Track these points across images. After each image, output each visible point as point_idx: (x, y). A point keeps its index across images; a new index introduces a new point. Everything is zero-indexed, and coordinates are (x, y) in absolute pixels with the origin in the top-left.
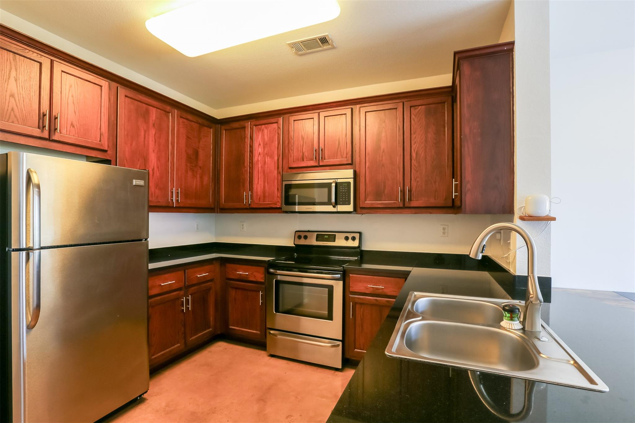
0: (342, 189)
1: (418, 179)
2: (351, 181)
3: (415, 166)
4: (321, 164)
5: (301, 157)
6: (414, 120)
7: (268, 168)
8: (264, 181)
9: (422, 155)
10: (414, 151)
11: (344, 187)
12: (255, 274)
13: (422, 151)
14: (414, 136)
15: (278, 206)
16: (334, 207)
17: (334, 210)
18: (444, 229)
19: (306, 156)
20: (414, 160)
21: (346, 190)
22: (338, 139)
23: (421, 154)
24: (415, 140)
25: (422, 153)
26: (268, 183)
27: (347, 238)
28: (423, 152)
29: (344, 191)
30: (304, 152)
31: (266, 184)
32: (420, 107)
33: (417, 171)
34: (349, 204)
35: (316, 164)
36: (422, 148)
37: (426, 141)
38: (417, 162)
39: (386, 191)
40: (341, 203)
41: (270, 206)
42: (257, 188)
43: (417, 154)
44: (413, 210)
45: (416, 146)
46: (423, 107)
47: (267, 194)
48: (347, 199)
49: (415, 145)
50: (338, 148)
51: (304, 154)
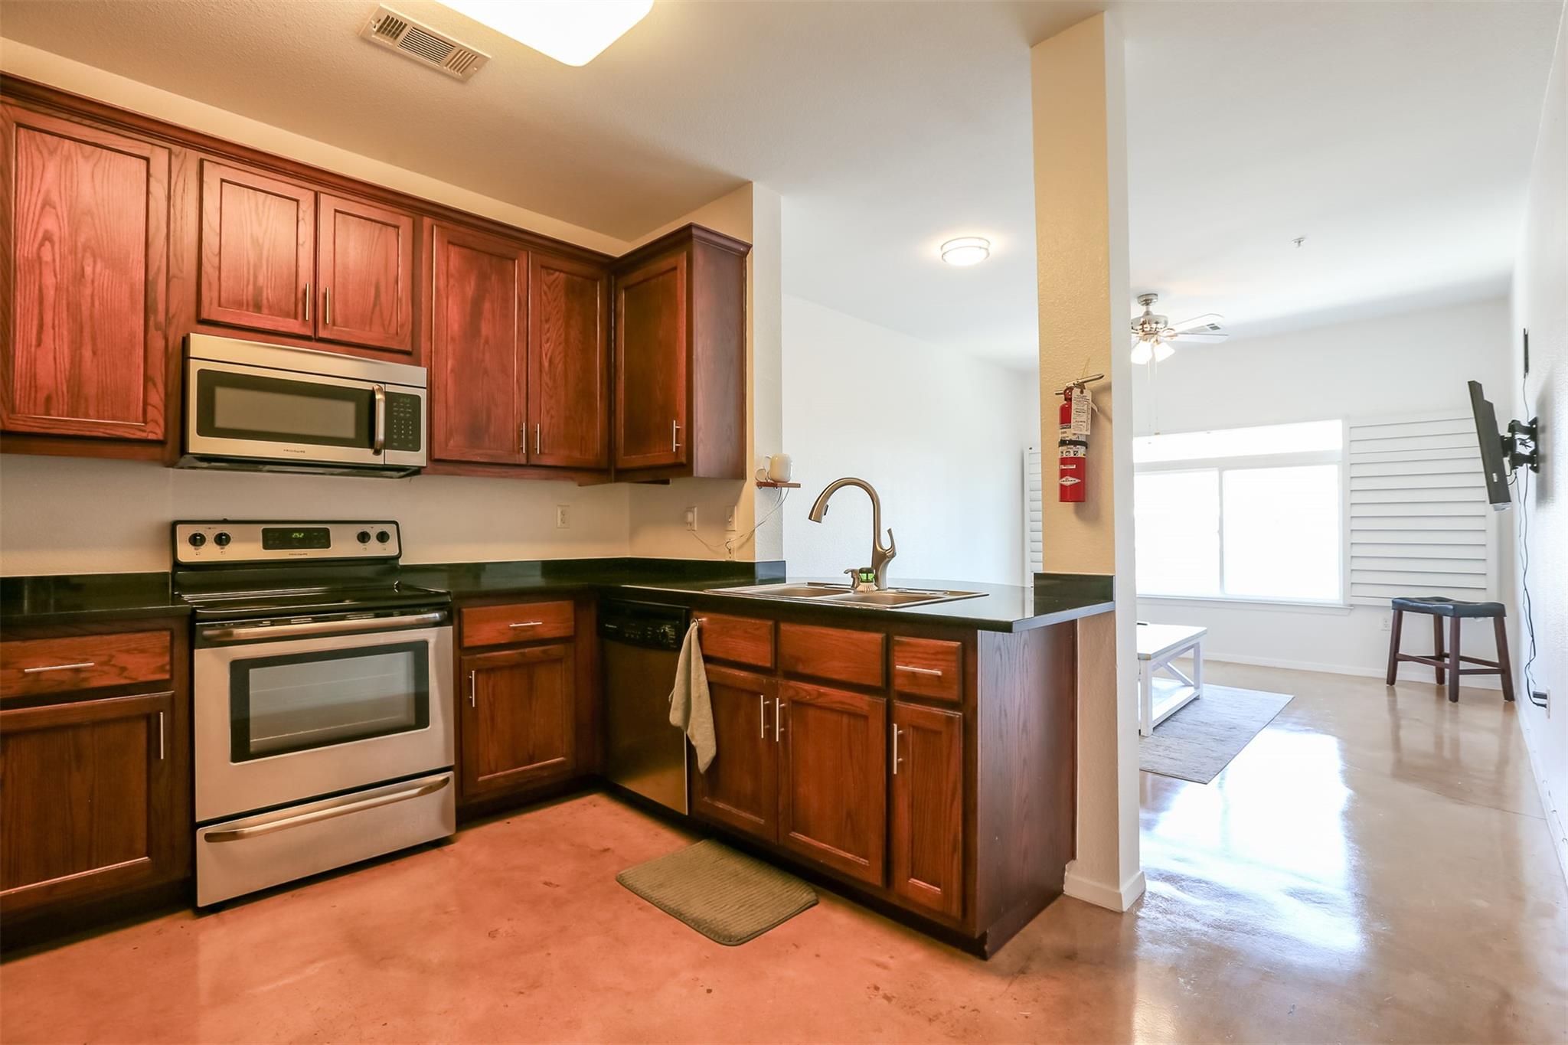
0: (396, 411)
1: (553, 412)
2: (423, 394)
3: (547, 384)
4: (322, 334)
5: (250, 298)
6: (545, 294)
7: (96, 298)
8: (72, 342)
9: (560, 365)
10: (546, 355)
11: (403, 407)
12: (123, 659)
13: (561, 359)
14: (547, 326)
15: (151, 437)
16: (377, 452)
17: (379, 460)
18: (563, 513)
19: (268, 299)
20: (547, 375)
21: (408, 415)
22: (374, 281)
23: (558, 364)
24: (548, 335)
25: (559, 362)
26: (94, 353)
27: (363, 537)
28: (561, 362)
29: (402, 415)
30: (261, 288)
31: (87, 353)
32: (557, 273)
33: (551, 397)
34: (417, 448)
35: (309, 332)
36: (560, 353)
37: (567, 340)
38: (550, 378)
39: (492, 429)
40: (395, 444)
41: (108, 431)
42: (32, 362)
43: (551, 362)
44: (544, 472)
45: (550, 346)
46: (562, 275)
47: (91, 390)
48: (410, 437)
49: (548, 344)
50: (375, 305)
51: (260, 294)
